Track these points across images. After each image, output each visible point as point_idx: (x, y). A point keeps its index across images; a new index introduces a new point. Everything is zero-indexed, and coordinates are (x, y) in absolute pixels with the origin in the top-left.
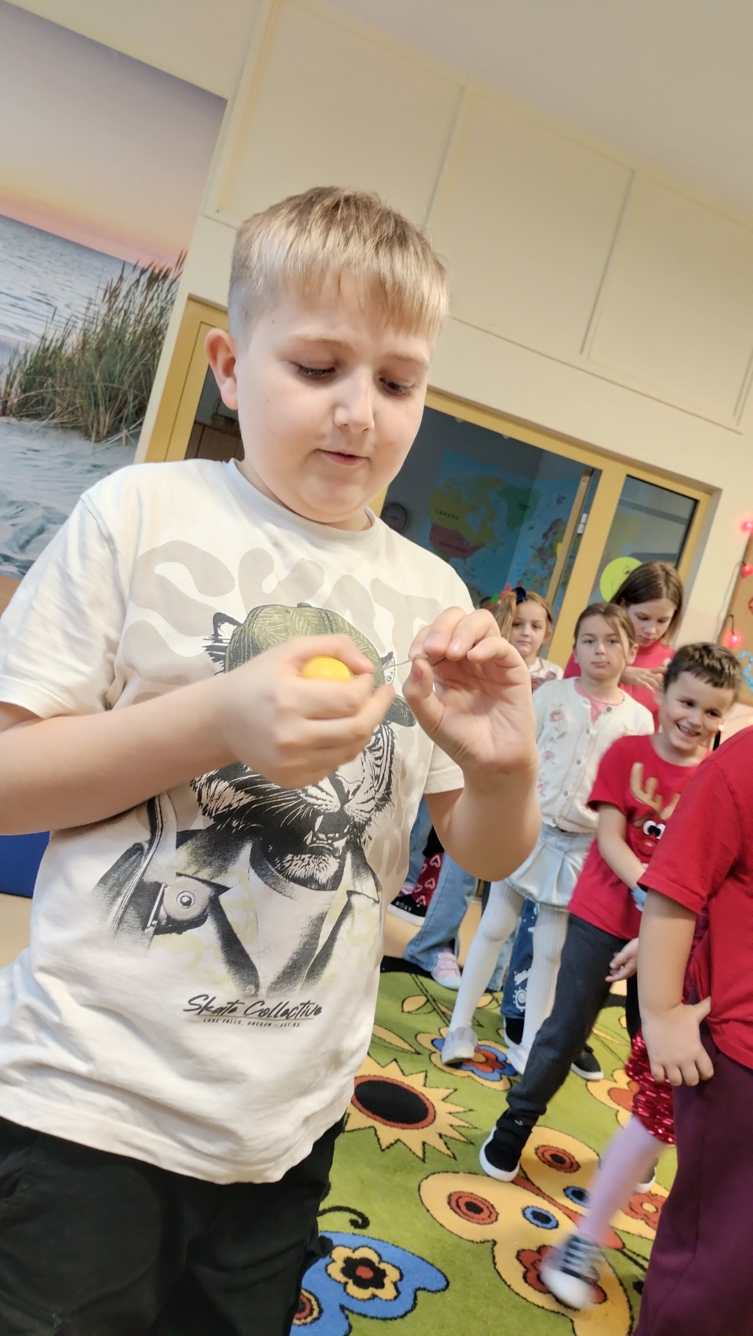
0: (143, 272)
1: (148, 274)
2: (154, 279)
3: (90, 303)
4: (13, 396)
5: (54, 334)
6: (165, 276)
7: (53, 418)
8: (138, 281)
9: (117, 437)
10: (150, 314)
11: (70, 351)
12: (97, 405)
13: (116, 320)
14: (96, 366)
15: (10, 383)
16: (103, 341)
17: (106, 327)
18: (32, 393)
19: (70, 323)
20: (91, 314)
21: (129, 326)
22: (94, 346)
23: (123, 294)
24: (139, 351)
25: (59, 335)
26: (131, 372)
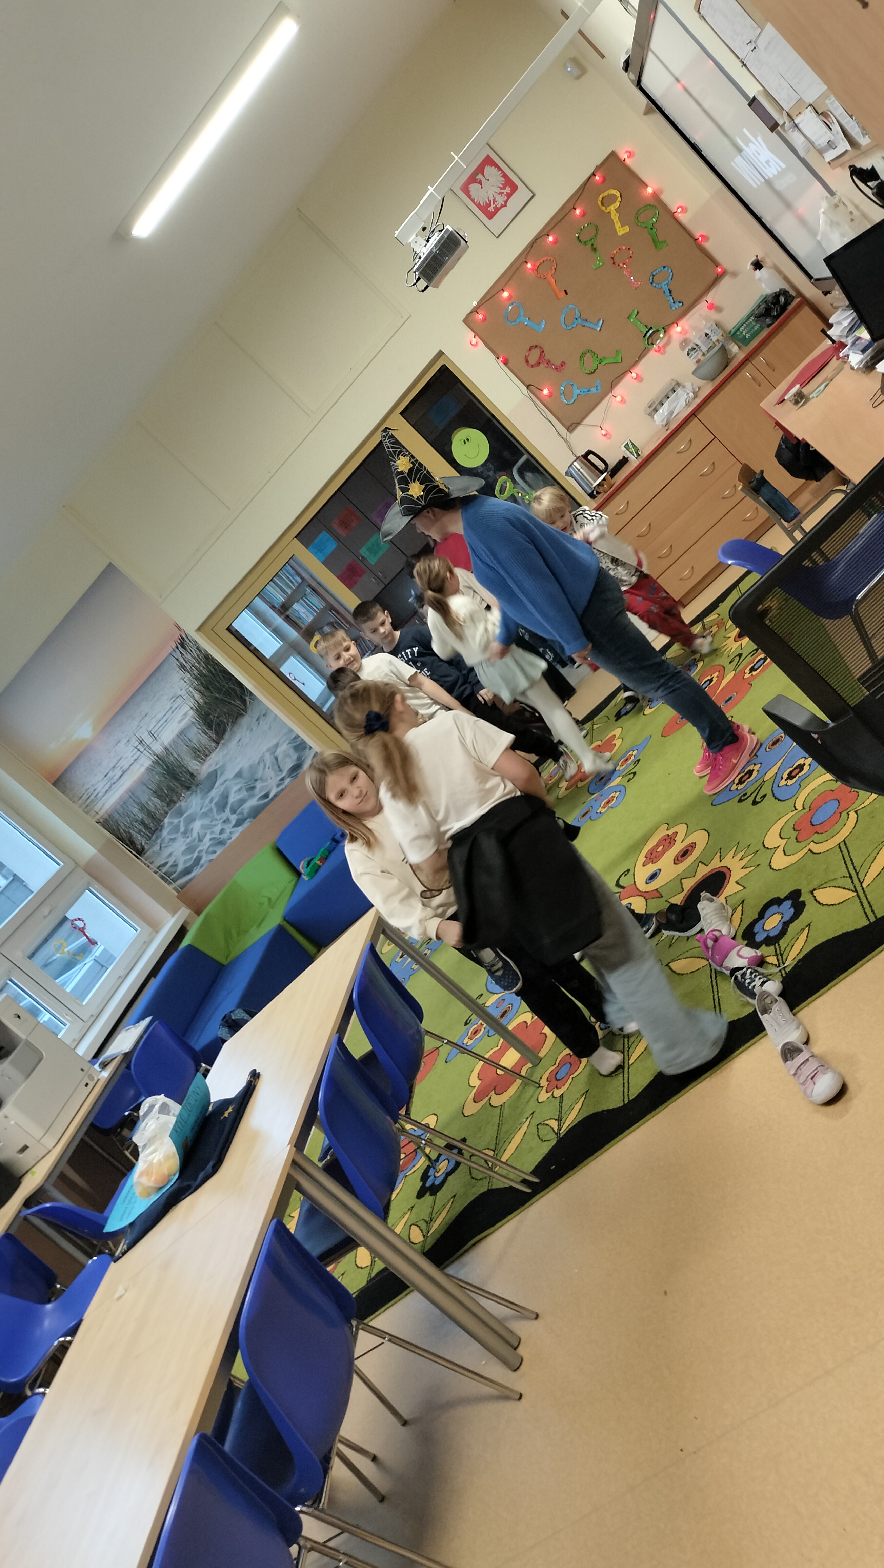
0: (177, 648)
1: (179, 646)
2: (182, 645)
3: (183, 680)
4: (212, 735)
5: (191, 703)
6: (183, 638)
7: (228, 724)
8: (181, 653)
9: (248, 703)
10: (198, 656)
11: (201, 700)
12: (230, 703)
13: (195, 673)
14: (212, 693)
15: (206, 733)
16: (202, 683)
17: (196, 678)
18: (214, 727)
19: (189, 693)
20: (188, 682)
21: (200, 668)
22: (203, 689)
23: (184, 663)
24: (212, 670)
25: (193, 701)
26: (221, 679)
